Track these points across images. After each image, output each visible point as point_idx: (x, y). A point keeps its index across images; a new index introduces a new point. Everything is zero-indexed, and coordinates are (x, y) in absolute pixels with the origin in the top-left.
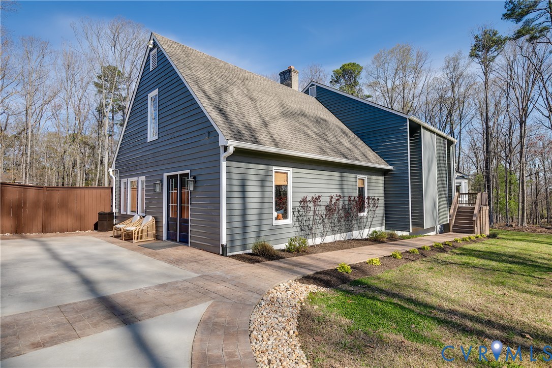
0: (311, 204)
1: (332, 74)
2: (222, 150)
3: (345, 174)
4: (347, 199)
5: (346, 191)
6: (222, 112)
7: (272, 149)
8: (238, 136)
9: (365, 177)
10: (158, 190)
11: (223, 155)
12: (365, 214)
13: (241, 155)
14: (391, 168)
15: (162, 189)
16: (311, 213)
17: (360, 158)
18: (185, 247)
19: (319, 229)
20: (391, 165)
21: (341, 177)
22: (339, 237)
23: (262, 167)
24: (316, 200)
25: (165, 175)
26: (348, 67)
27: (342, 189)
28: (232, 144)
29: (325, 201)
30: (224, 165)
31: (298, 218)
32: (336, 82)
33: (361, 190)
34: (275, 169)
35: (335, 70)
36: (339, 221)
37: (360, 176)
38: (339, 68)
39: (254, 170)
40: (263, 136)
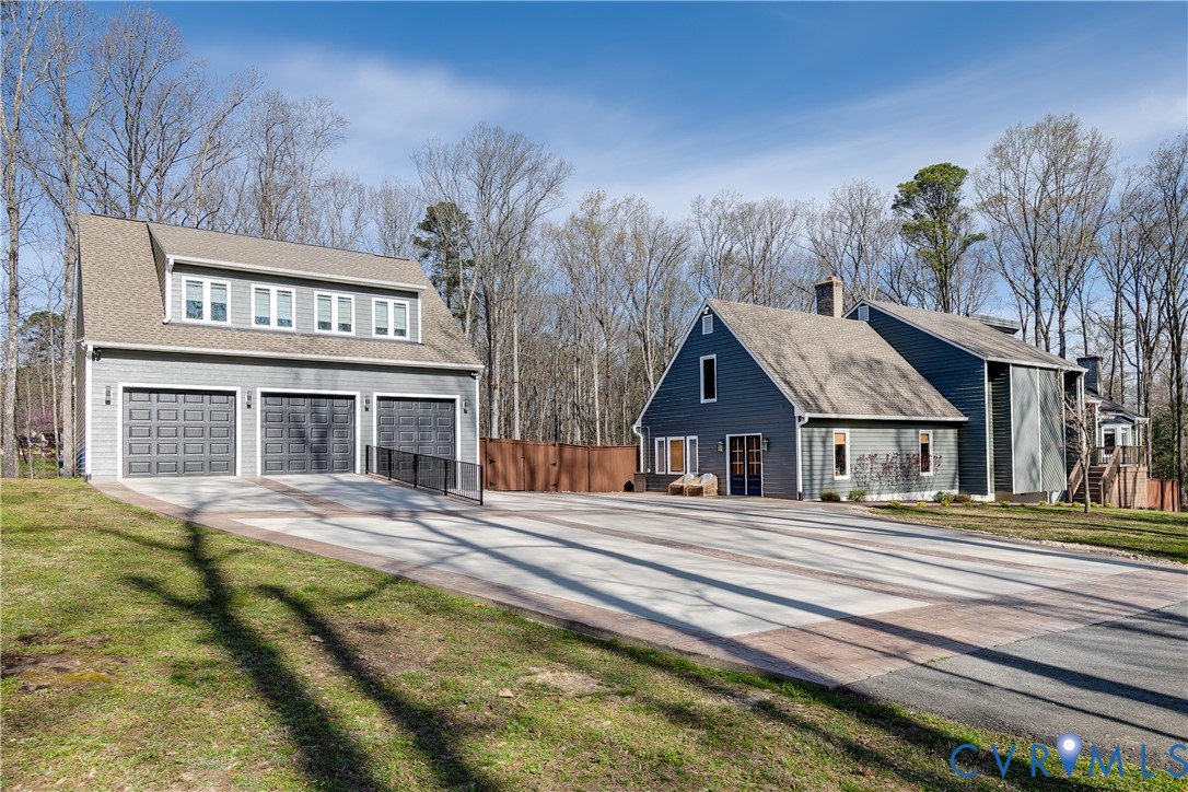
0: (869, 462)
1: (896, 191)
2: (797, 420)
3: (903, 430)
4: (905, 457)
5: (903, 448)
6: (788, 383)
7: (834, 416)
8: (808, 408)
9: (930, 432)
10: (720, 449)
11: (798, 424)
12: (930, 474)
13: (813, 422)
14: (966, 419)
15: (724, 448)
16: (869, 471)
17: (921, 411)
18: (757, 498)
19: (876, 485)
20: (966, 415)
21: (898, 433)
22: (897, 497)
23: (823, 430)
24: (873, 457)
25: (728, 436)
26: (932, 176)
27: (899, 446)
28: (807, 416)
29: (882, 458)
30: (799, 430)
31: (855, 475)
32: (907, 204)
33: (925, 447)
34: (835, 430)
35: (904, 183)
36: (897, 480)
37: (921, 431)
38: (911, 179)
39: (818, 432)
40: (825, 405)
